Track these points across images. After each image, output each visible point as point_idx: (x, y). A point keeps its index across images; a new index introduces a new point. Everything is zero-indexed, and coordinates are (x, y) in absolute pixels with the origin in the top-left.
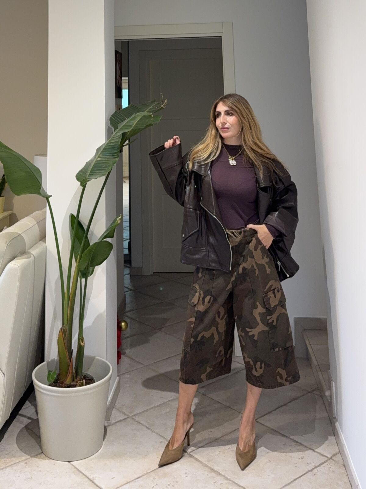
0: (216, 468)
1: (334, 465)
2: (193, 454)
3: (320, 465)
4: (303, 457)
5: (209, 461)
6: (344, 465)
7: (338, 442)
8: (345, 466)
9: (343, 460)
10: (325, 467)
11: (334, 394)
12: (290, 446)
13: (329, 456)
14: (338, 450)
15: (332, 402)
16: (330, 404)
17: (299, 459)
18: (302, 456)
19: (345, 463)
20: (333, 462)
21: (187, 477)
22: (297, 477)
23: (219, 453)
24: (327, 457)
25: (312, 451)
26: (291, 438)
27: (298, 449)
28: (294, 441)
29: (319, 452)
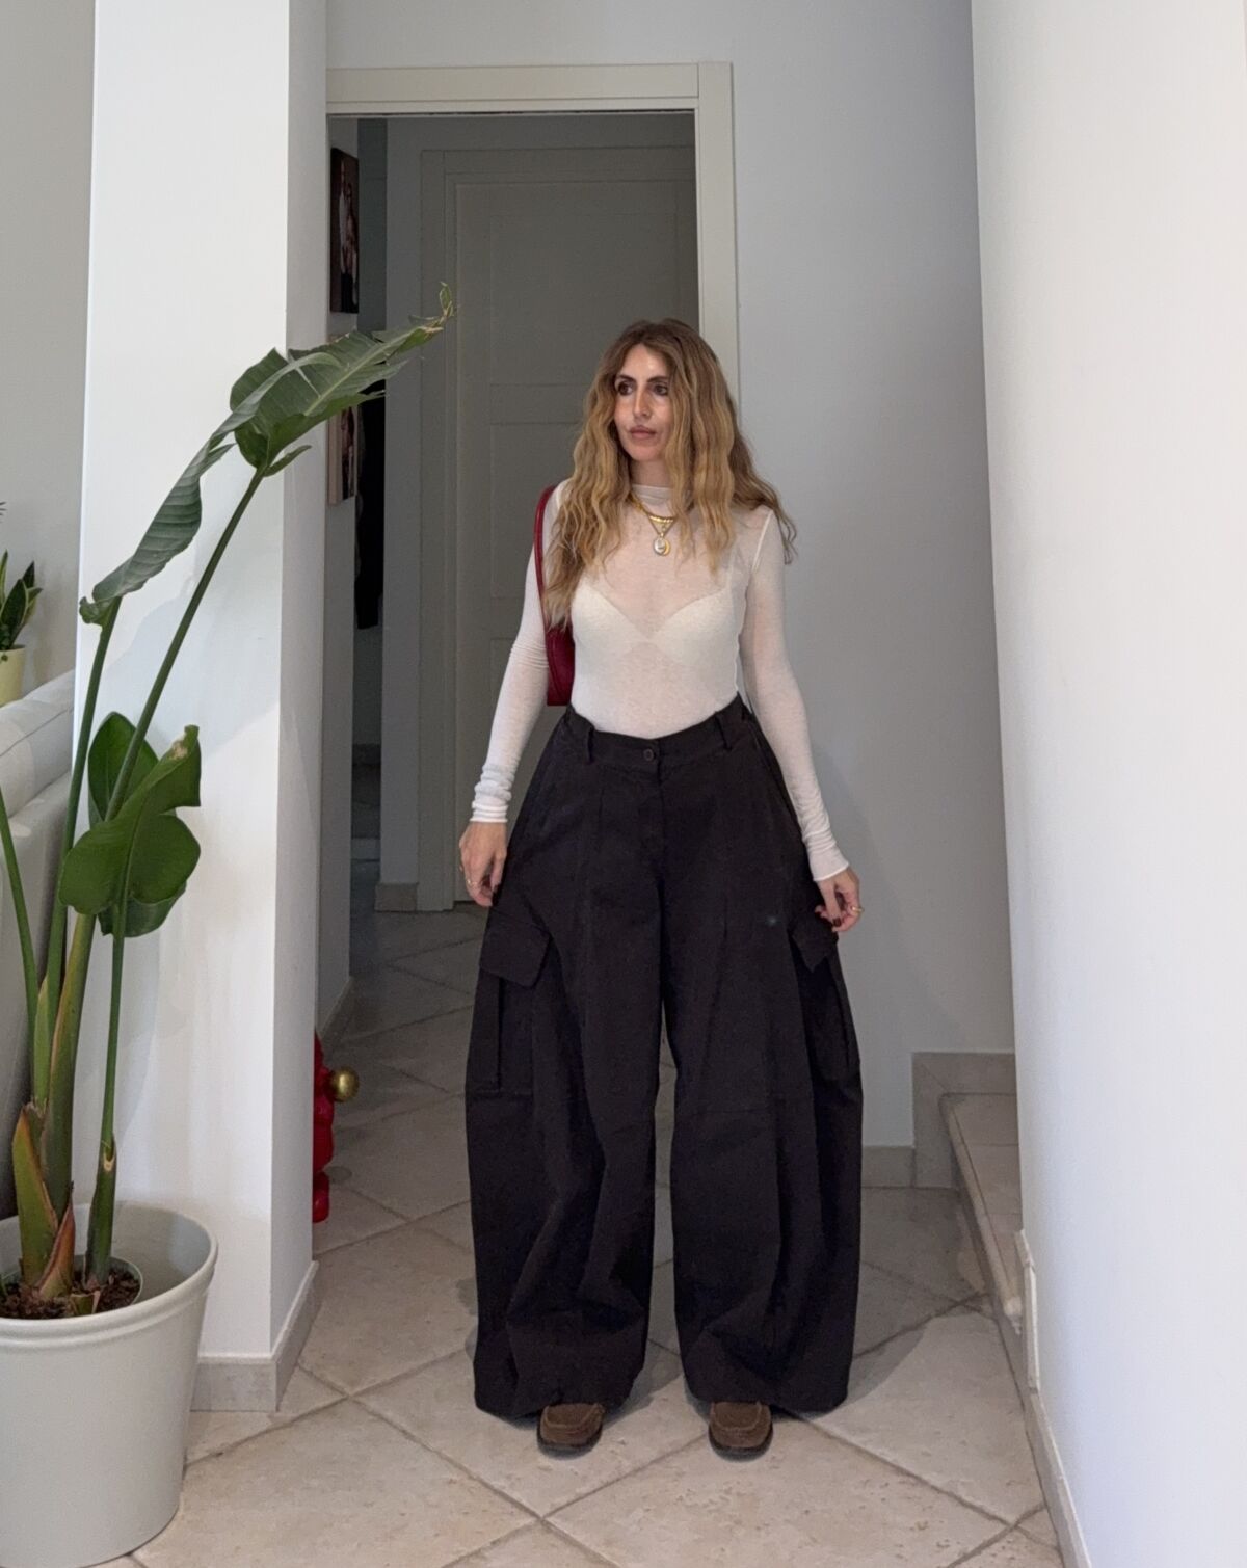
1: (1027, 1547)
2: (559, 1521)
3: (978, 1551)
4: (926, 1523)
5: (609, 1543)
6: (1058, 1550)
7: (1041, 1470)
8: (1062, 1552)
9: (1056, 1532)
10: (994, 1555)
11: (1034, 1310)
12: (882, 1487)
13: (1011, 1519)
14: (1042, 1499)
15: (1025, 1336)
16: (1021, 1341)
17: (912, 1529)
18: (921, 1520)
19: (1062, 1544)
20: (1024, 1540)
23: (644, 1517)
24: (1002, 1521)
25: (956, 1502)
26: (889, 1459)
27: (909, 1498)
28: (899, 1471)
29: (978, 1503)
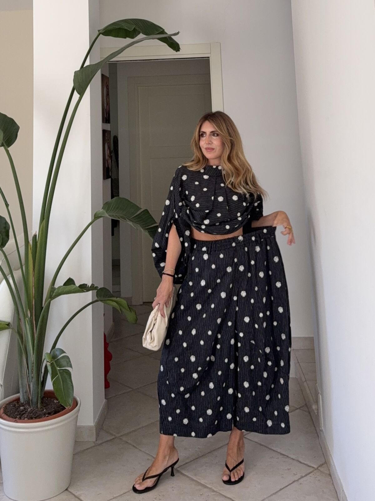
0: (202, 482)
1: (320, 474)
2: (180, 469)
3: (306, 475)
4: (290, 469)
5: (196, 475)
6: (330, 475)
7: (324, 453)
9: (329, 470)
10: (311, 477)
11: (321, 408)
12: (277, 459)
13: (316, 467)
14: (325, 461)
15: (319, 415)
16: (317, 418)
17: (286, 470)
19: (331, 473)
20: (319, 472)
21: (173, 490)
22: (283, 487)
23: (206, 468)
24: (313, 467)
25: (299, 463)
26: (279, 451)
27: (285, 462)
28: (281, 454)
29: (305, 463)
